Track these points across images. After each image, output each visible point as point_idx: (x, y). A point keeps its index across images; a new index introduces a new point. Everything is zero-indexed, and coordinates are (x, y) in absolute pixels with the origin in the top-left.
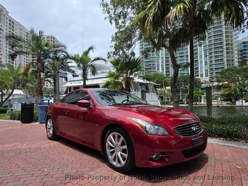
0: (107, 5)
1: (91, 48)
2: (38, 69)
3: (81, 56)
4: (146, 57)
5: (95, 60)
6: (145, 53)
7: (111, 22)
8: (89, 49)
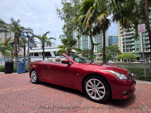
0: (59, 10)
1: (48, 32)
2: (15, 41)
3: (42, 36)
4: (79, 39)
5: (50, 39)
6: (78, 37)
7: (62, 19)
8: (47, 33)
